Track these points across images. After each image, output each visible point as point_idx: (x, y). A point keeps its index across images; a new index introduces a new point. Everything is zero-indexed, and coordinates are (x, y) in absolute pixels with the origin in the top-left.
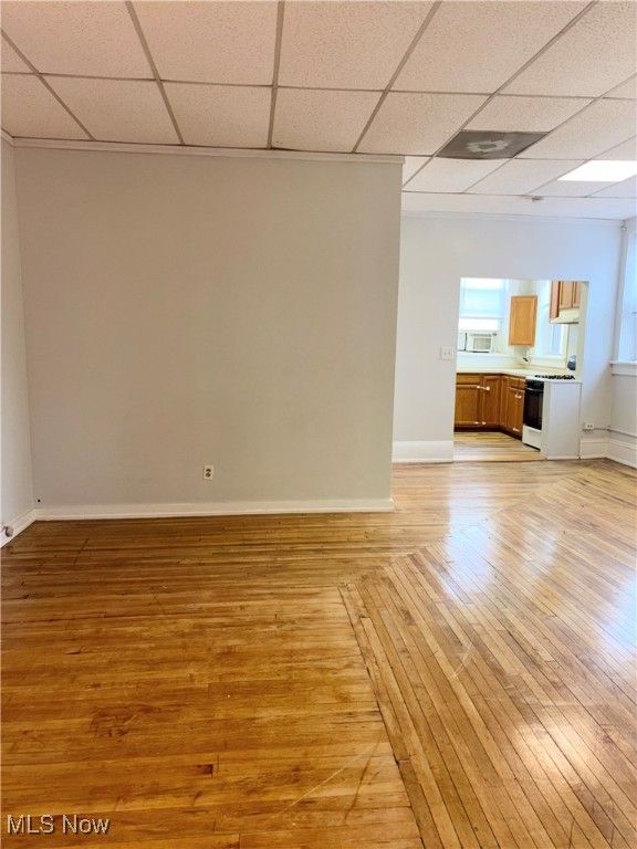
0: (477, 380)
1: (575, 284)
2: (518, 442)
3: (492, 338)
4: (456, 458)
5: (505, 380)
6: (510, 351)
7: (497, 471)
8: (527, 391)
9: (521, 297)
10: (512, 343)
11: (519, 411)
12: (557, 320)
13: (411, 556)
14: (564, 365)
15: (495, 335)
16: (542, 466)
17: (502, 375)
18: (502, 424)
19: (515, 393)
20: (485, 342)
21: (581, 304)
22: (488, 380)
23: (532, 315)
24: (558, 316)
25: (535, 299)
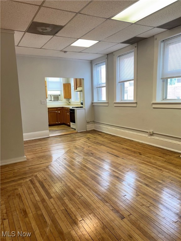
0: (56, 109)
1: (80, 79)
2: (69, 128)
3: (59, 96)
4: (51, 135)
5: (64, 109)
6: (64, 100)
7: (63, 138)
8: (70, 112)
9: (66, 84)
10: (65, 98)
11: (69, 118)
12: (76, 90)
13: (30, 180)
14: (80, 104)
15: (60, 95)
16: (77, 134)
17: (63, 107)
18: (64, 122)
19: (67, 113)
20: (56, 98)
21: (82, 86)
22: (59, 109)
23: (70, 89)
24: (76, 89)
25: (70, 84)
